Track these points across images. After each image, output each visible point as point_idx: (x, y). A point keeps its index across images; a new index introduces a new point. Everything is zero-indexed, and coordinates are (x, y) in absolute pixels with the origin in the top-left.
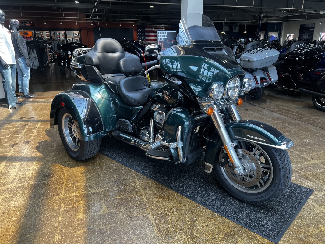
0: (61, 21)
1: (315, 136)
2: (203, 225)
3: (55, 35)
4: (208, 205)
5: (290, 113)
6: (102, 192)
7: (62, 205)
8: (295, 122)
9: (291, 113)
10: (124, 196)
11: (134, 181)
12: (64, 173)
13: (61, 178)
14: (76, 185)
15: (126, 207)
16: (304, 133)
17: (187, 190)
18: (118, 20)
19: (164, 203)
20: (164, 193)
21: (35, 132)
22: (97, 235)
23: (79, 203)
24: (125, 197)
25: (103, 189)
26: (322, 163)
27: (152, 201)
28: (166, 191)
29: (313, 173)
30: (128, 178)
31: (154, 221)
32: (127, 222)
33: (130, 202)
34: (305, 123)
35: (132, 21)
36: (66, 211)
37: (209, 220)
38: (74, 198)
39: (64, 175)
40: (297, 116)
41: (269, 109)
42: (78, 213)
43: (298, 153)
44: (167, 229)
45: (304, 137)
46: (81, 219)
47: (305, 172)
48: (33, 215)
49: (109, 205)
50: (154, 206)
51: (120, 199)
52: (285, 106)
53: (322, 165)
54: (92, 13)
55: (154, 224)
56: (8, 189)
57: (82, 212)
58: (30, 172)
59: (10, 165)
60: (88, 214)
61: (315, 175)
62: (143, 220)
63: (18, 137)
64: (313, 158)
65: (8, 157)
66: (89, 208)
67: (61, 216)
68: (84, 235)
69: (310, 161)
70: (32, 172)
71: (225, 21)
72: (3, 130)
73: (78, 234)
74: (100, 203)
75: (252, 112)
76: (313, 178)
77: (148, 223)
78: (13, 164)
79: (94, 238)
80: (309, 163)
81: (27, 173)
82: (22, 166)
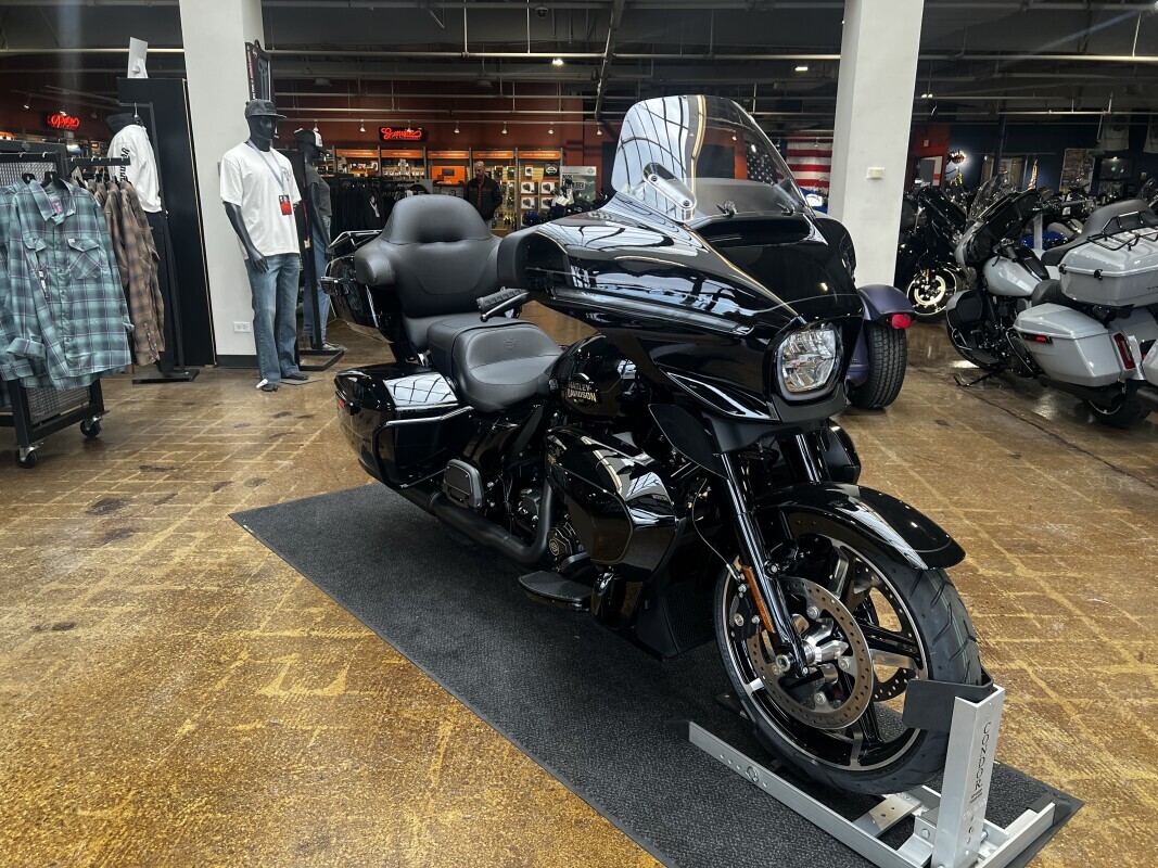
0: (505, 122)
6: (362, 639)
7: (244, 655)
13: (282, 588)
15: (396, 691)
21: (291, 457)
22: (280, 743)
23: (288, 656)
31: (447, 739)
32: (376, 727)
36: (245, 670)
42: (267, 680)
43: (1096, 630)
44: (469, 768)
46: (267, 697)
47: (1072, 695)
48: (164, 664)
49: (356, 677)
54: (598, 97)
55: (442, 750)
56: (145, 593)
57: (279, 681)
58: (218, 561)
59: (184, 535)
60: (290, 688)
61: (1102, 712)
62: (419, 733)
63: (243, 465)
64: (1145, 654)
65: (190, 513)
66: (302, 674)
67: (225, 680)
68: (249, 736)
69: (1123, 662)
70: (223, 560)
71: (1109, 112)
72: (217, 443)
73: (236, 731)
74: (337, 666)
75: (1033, 467)
76: (1083, 719)
77: (429, 742)
78: (192, 534)
79: (268, 749)
80: (1115, 669)
81: (209, 563)
82: (209, 543)
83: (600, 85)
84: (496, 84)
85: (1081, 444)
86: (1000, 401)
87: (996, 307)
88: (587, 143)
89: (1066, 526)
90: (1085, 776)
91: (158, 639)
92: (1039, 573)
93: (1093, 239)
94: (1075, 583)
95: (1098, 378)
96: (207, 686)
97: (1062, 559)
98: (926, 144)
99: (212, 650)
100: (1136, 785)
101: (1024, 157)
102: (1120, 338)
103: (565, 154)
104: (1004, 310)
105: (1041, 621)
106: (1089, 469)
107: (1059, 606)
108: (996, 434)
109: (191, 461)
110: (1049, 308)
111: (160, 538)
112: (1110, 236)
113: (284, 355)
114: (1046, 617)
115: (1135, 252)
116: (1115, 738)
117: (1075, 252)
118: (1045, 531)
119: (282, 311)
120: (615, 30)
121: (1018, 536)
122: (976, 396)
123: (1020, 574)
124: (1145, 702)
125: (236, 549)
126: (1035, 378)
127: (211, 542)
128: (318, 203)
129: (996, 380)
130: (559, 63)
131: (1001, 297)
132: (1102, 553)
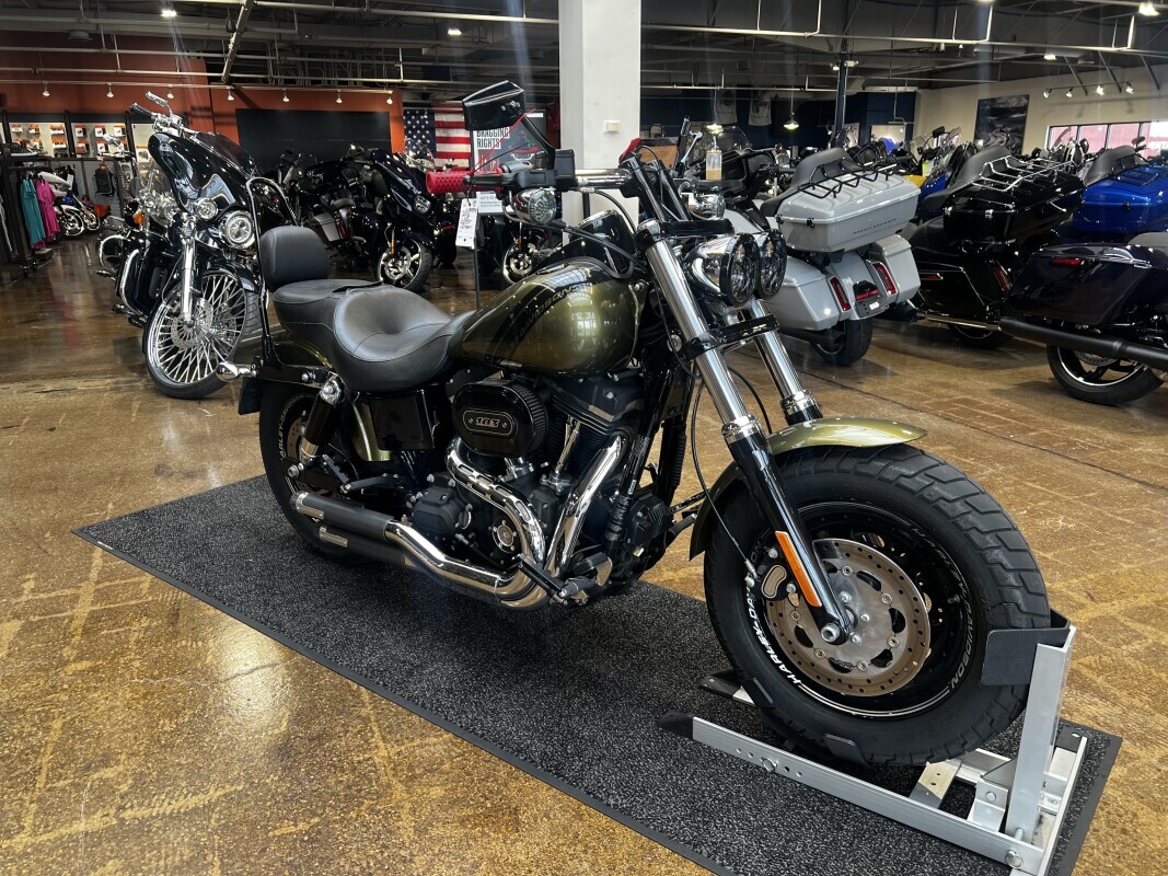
0: (110, 84)
1: (1083, 499)
3: (88, 140)
4: (689, 843)
5: (978, 414)
6: (216, 805)
8: (1001, 446)
9: (983, 412)
10: (317, 820)
11: (366, 741)
12: (49, 717)
13: (33, 746)
14: (95, 776)
16: (1041, 491)
17: (597, 771)
18: (329, 82)
19: (497, 847)
20: (499, 792)
23: (101, 870)
24: (318, 824)
25: (218, 793)
27: (441, 839)
28: (506, 785)
29: (1105, 658)
30: (338, 729)
33: (343, 853)
34: (1037, 453)
35: (381, 86)
38: (75, 848)
39: (47, 730)
40: (1008, 422)
41: (899, 400)
45: (1045, 507)
50: (450, 867)
51: (296, 840)
52: (956, 387)
53: (1131, 624)
54: (229, 55)
61: (1115, 668)
64: (1090, 591)
80: (1083, 616)
83: (233, 40)
88: (216, 108)
93: (803, 189)
102: (836, 283)
116: (1151, 696)
117: (788, 202)
124: (1137, 646)
130: (171, 14)
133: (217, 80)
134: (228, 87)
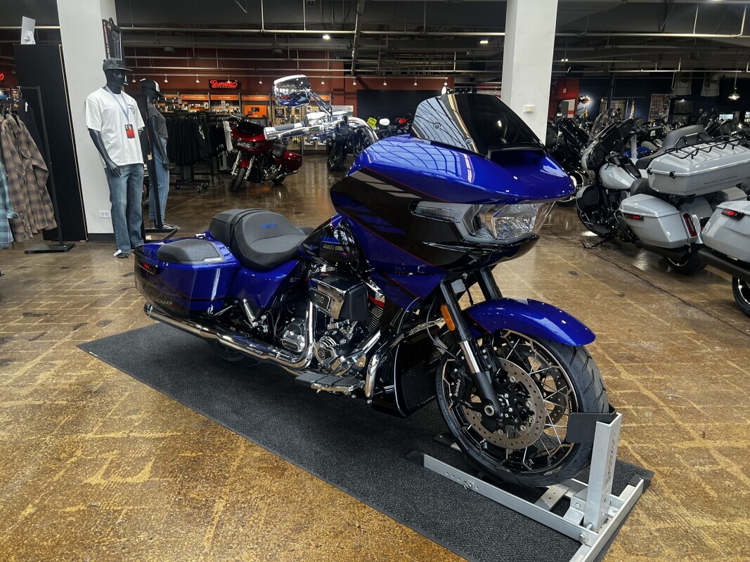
2: (312, 542)
6: (166, 438)
7: (79, 453)
10: (201, 453)
12: (125, 390)
13: (113, 401)
14: (129, 417)
15: (186, 477)
16: (733, 367)
18: (411, 73)
19: (267, 483)
21: (132, 304)
22: (96, 521)
23: (111, 453)
24: (200, 455)
25: (171, 434)
26: (720, 451)
27: (245, 473)
29: (677, 470)
31: (220, 513)
32: (169, 506)
35: (442, 74)
36: (77, 464)
37: (332, 534)
38: (107, 442)
39: (122, 395)
41: (684, 297)
42: (92, 473)
43: (674, 416)
44: (233, 535)
45: (727, 378)
46: (91, 485)
47: (658, 464)
48: (18, 461)
49: (158, 467)
50: (242, 485)
51: (188, 459)
53: (716, 455)
54: (353, 60)
55: (215, 522)
56: (12, 407)
57: (102, 472)
58: (70, 381)
59: (47, 363)
60: (109, 477)
61: (679, 476)
62: (199, 509)
63: (97, 311)
64: (706, 432)
65: (54, 347)
66: (119, 466)
67: (61, 473)
68: (74, 516)
69: (692, 439)
70: (73, 381)
71: (679, 70)
72: (82, 295)
73: (65, 513)
74: (145, 459)
75: (632, 303)
76: (666, 482)
77: (206, 516)
78: (53, 362)
79: (87, 526)
80: (687, 444)
81: (63, 383)
82: (65, 368)
83: (353, 52)
84: (285, 51)
85: (663, 286)
86: (611, 258)
87: (608, 196)
88: (347, 90)
89: (653, 343)
90: (667, 525)
91: (17, 442)
92: (636, 377)
93: (669, 151)
94: (659, 383)
95: (674, 243)
96: (48, 478)
97: (651, 366)
98: (565, 91)
99: (56, 450)
100: (702, 531)
101: (626, 100)
102: (687, 217)
103: (332, 98)
104: (613, 199)
105: (637, 411)
106: (668, 303)
107: (649, 400)
108: (608, 280)
109: (61, 308)
110: (641, 197)
111: (29, 366)
112: (680, 149)
113: (132, 233)
114: (641, 407)
115: (697, 160)
116: (687, 496)
117: (657, 160)
118: (640, 347)
119: (132, 203)
120: (360, 15)
121: (623, 350)
122: (595, 255)
123: (624, 378)
124: (707, 468)
125: (84, 372)
126: (633, 242)
127: (66, 367)
128: (157, 129)
129: (609, 244)
130: (327, 37)
131: (611, 190)
132: (676, 361)
133: (349, 73)
134: (354, 77)
